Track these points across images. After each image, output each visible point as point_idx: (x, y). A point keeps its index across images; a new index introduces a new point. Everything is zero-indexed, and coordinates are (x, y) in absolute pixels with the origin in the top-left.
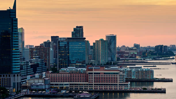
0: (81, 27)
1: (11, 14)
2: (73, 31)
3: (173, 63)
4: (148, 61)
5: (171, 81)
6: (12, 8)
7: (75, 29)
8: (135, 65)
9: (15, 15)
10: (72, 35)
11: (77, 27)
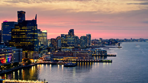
0: (73, 30)
1: (34, 22)
2: (69, 31)
3: (117, 47)
4: (106, 46)
5: (115, 56)
6: (34, 19)
7: (70, 31)
8: (99, 48)
9: (36, 23)
10: (69, 33)
11: (71, 30)
